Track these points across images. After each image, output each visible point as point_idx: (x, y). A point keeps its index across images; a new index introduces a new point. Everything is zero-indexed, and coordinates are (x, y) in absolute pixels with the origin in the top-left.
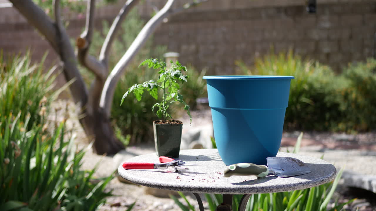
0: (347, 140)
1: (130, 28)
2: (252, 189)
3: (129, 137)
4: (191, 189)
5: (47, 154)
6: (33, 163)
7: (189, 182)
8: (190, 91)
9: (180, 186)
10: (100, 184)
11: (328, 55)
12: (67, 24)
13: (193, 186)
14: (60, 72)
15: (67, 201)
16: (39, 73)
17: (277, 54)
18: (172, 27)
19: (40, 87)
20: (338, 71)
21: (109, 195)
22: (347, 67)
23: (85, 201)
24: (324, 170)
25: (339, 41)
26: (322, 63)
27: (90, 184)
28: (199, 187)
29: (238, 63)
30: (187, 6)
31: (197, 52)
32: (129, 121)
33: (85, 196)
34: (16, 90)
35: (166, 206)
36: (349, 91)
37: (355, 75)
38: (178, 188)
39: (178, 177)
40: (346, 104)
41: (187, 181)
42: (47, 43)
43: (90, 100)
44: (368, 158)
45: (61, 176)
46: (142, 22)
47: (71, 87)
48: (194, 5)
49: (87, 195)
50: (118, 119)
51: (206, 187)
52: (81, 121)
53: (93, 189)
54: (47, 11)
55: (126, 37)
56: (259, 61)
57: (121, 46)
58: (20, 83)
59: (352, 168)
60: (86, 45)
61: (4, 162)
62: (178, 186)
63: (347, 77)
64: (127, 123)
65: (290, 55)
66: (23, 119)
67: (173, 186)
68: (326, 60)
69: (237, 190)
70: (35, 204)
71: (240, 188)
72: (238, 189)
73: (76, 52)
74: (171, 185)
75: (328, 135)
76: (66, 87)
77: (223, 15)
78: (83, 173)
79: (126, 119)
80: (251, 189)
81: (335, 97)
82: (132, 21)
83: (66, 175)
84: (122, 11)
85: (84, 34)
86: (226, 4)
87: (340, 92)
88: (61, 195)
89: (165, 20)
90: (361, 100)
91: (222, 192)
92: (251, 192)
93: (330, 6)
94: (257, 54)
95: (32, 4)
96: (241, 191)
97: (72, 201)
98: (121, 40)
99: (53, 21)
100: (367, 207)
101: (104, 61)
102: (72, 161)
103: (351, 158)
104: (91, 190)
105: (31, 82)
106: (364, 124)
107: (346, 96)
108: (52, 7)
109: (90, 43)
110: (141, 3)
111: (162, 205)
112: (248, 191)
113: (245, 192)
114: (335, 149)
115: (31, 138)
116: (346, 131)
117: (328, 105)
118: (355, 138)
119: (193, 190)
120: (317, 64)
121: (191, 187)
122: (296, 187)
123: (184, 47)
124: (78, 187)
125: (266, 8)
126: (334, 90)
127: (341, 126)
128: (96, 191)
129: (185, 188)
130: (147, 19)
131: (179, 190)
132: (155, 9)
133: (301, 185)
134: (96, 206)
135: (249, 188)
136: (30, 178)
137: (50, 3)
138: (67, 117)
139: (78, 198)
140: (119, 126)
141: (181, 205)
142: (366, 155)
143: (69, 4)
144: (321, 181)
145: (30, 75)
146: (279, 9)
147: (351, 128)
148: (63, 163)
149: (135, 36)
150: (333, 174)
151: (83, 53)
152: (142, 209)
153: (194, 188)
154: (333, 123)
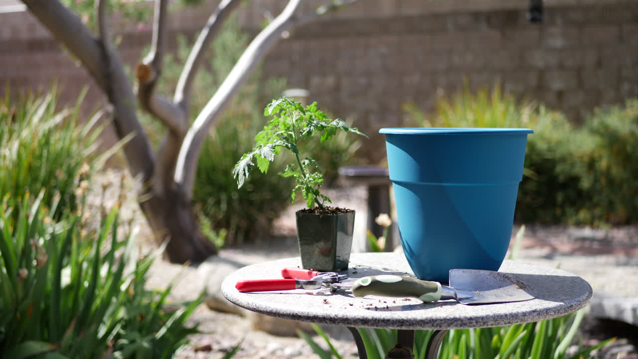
0: (592, 240)
1: (224, 48)
2: (453, 321)
3: (223, 233)
4: (349, 322)
5: (89, 261)
6: (66, 277)
7: (346, 308)
8: (325, 156)
9: (329, 315)
10: (179, 313)
11: (560, 94)
12: (119, 40)
13: (353, 317)
14: (108, 122)
15: (123, 341)
16: (73, 124)
17: (474, 93)
18: (297, 46)
19: (75, 148)
20: (577, 121)
21: (194, 331)
22: (593, 115)
23: (154, 341)
24: (572, 289)
25: (579, 71)
26: (551, 107)
27: (161, 313)
28: (363, 317)
29: (407, 107)
30: (322, 10)
31: (337, 88)
32: (224, 206)
33: (155, 333)
34: (33, 153)
35: (288, 351)
36: (596, 155)
37: (606, 127)
38: (327, 319)
39: (325, 301)
40: (592, 177)
41: (341, 308)
42: (84, 72)
43: (159, 170)
44: (629, 270)
45: (114, 300)
46: (245, 38)
47: (126, 148)
48: (333, 9)
49: (158, 331)
50: (204, 202)
51: (375, 317)
52: (142, 206)
53: (167, 320)
54: (85, 18)
55: (218, 63)
56: (444, 105)
57: (209, 79)
58: (39, 142)
59: (603, 287)
60: (152, 76)
61: (18, 275)
62: (327, 316)
63: (594, 132)
64: (220, 210)
65: (496, 94)
66: (48, 202)
67: (317, 316)
68: (558, 102)
69: (428, 323)
70: (70, 347)
71: (433, 320)
72: (428, 321)
73: (135, 88)
74: (314, 314)
75: (561, 230)
76: (117, 148)
77: (383, 26)
78: (151, 293)
79: (218, 203)
80: (451, 320)
81: (573, 165)
82: (228, 36)
83: (122, 297)
84: (212, 20)
85: (148, 58)
86: (386, 7)
87: (581, 157)
88: (114, 332)
89: (285, 35)
90: (616, 172)
91: (402, 325)
92: (451, 326)
93: (563, 10)
94: (440, 92)
95: (60, 7)
96: (435, 325)
97: (132, 342)
98: (209, 68)
99: (95, 35)
100: (630, 353)
101: (183, 104)
102: (132, 273)
103: (600, 270)
104: (164, 324)
105: (59, 139)
106: (621, 211)
107: (591, 164)
108: (95, 11)
109: (159, 73)
110: (243, 5)
111: (282, 349)
112: (446, 324)
113: (441, 327)
114: (572, 253)
115: (61, 233)
116: (591, 224)
117: (561, 178)
118: (607, 235)
119: (352, 322)
120: (543, 109)
121: (349, 318)
122: (526, 317)
123: (315, 81)
124: (142, 317)
125: (455, 14)
126: (571, 154)
127: (583, 215)
128: (172, 325)
129: (339, 318)
130: (253, 33)
131: (328, 322)
132: (268, 15)
133: (535, 314)
134: (173, 351)
135: (448, 320)
136: (62, 303)
137: (90, 4)
138: (121, 199)
139: (143, 336)
140: (207, 215)
141: (317, 349)
142: (626, 264)
143: (122, 6)
144: (568, 308)
145: (57, 127)
146: (477, 16)
147: (600, 218)
148: (117, 277)
149: (234, 62)
150: (588, 296)
151: (147, 90)
152: (248, 356)
153: (354, 318)
154: (569, 210)
